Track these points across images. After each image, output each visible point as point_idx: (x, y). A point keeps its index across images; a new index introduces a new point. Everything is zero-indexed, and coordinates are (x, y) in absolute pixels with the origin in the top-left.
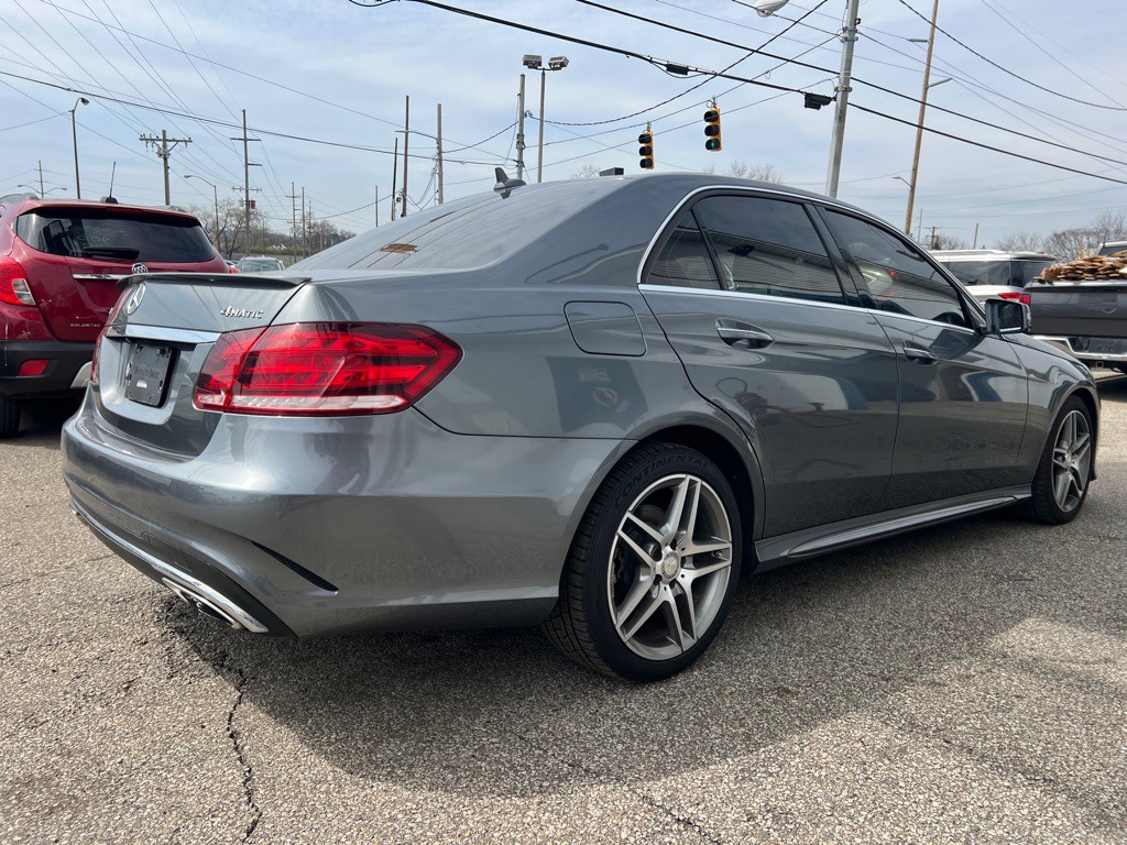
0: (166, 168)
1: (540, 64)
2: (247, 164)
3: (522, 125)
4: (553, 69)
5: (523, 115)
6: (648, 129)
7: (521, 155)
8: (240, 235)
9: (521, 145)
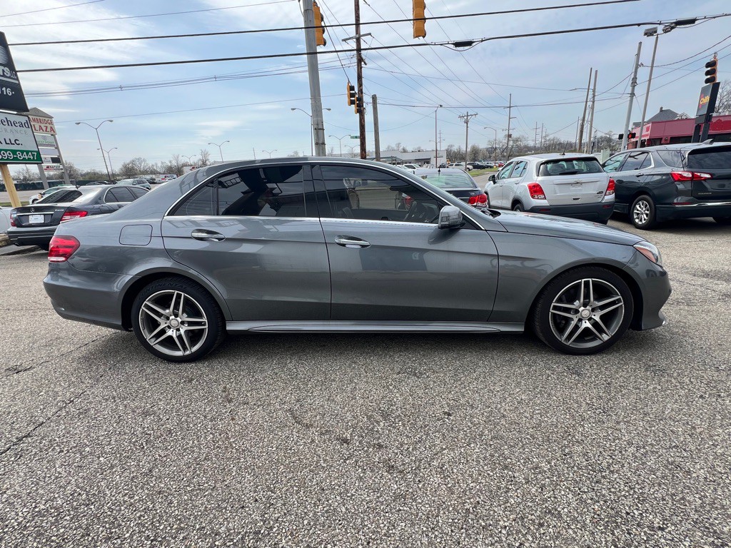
0: (467, 127)
1: (656, 32)
2: (510, 118)
3: (636, 72)
4: (665, 32)
5: (637, 66)
6: (715, 58)
7: (633, 89)
8: (513, 149)
9: (634, 83)
